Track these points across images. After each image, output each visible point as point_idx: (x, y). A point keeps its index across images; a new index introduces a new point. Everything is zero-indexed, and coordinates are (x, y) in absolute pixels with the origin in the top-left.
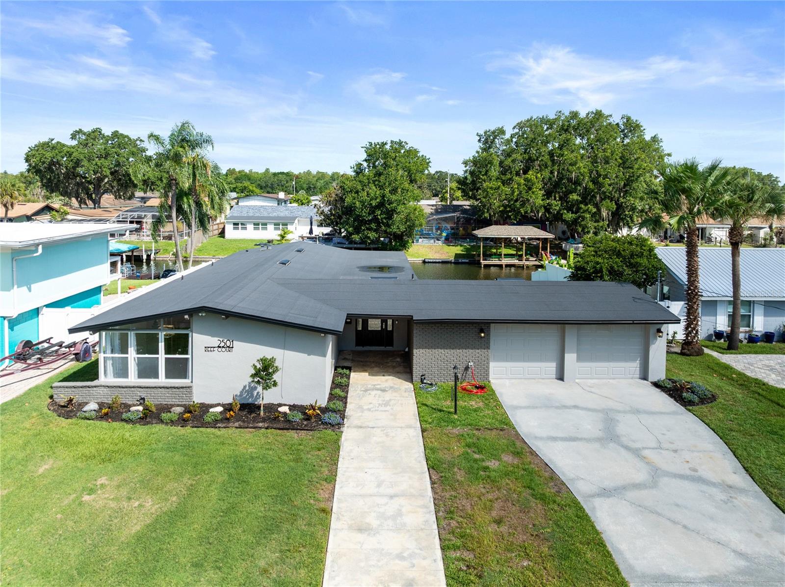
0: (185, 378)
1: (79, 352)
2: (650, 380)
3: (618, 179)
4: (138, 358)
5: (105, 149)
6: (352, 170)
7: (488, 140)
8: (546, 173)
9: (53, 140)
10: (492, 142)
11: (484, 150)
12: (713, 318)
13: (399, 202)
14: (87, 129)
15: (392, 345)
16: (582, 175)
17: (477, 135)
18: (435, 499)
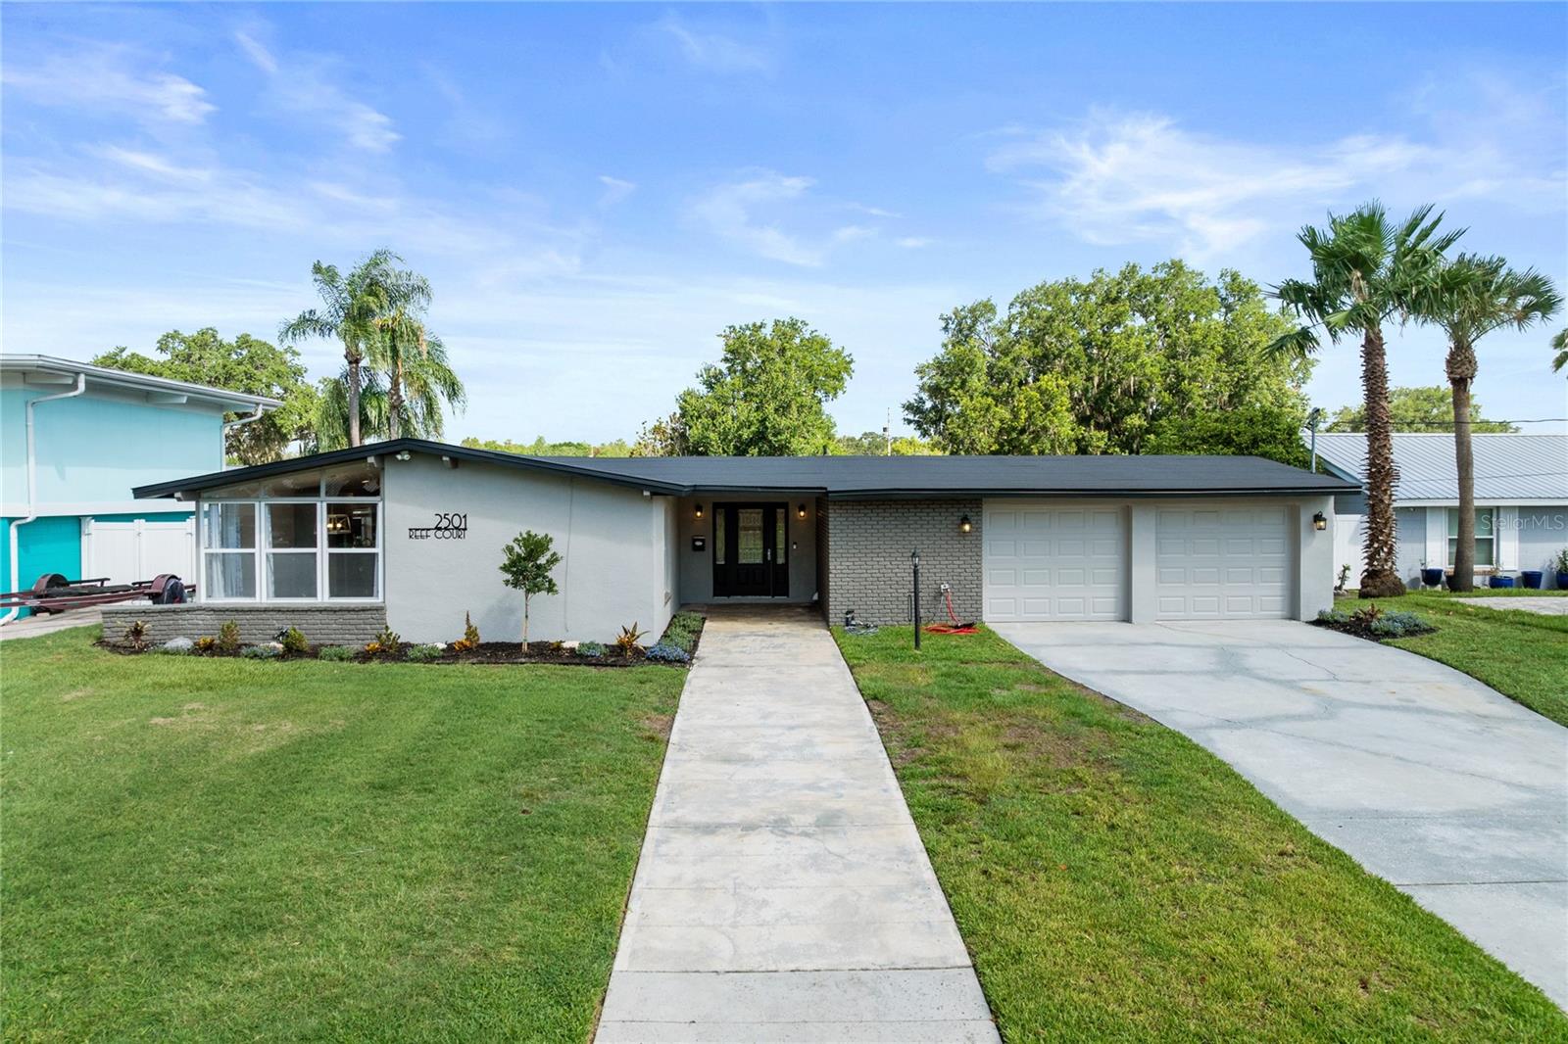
0: (371, 595)
1: (161, 591)
2: (1302, 618)
3: (1218, 384)
4: (274, 554)
5: (225, 366)
6: (698, 380)
7: (962, 327)
8: (1078, 380)
9: (123, 350)
10: (970, 329)
11: (955, 344)
12: (1418, 546)
13: (794, 431)
14: (189, 332)
15: (786, 594)
16: (1149, 380)
17: (942, 318)
18: (880, 730)
